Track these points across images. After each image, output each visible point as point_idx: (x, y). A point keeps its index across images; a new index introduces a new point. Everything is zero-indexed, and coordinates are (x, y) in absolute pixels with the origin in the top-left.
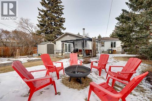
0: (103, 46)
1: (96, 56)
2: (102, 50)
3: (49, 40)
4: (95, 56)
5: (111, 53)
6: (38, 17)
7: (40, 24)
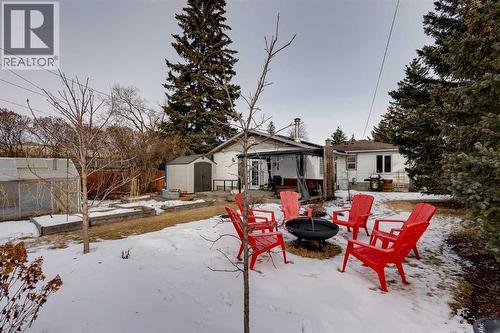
0: (352, 167)
1: (334, 198)
2: (350, 180)
3: (197, 152)
4: (332, 198)
5: (376, 190)
6: (166, 86)
7: (171, 105)
